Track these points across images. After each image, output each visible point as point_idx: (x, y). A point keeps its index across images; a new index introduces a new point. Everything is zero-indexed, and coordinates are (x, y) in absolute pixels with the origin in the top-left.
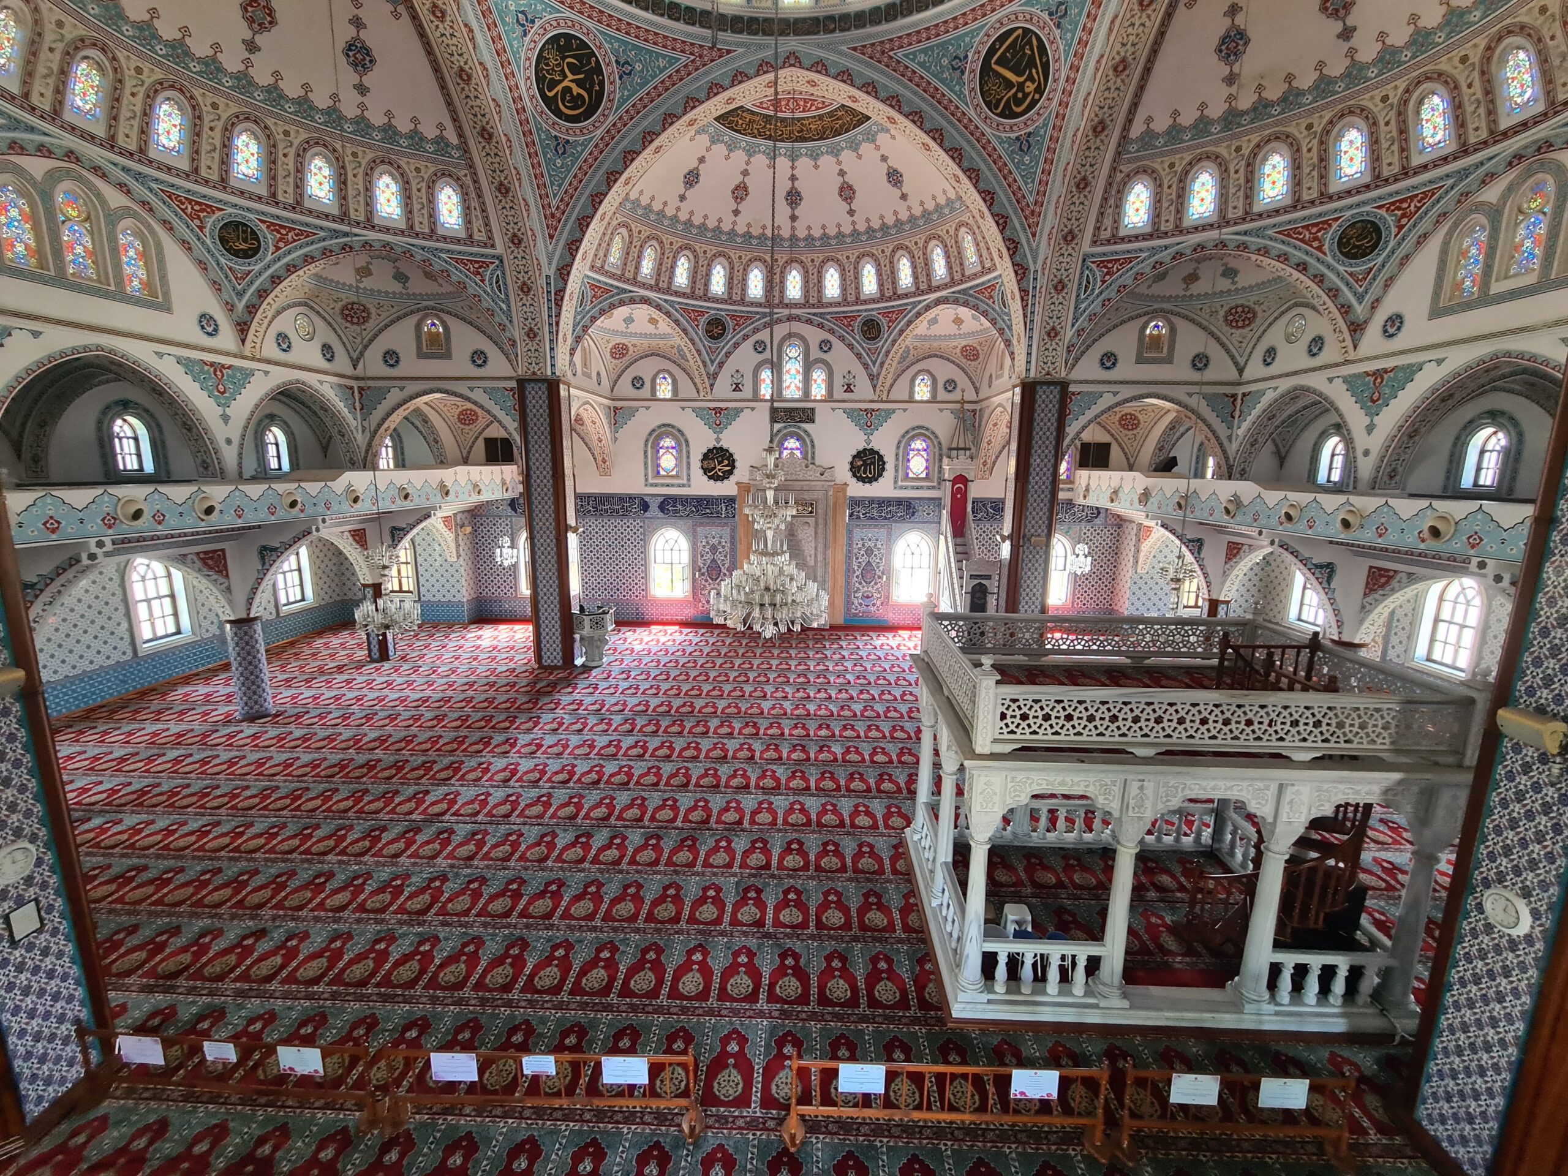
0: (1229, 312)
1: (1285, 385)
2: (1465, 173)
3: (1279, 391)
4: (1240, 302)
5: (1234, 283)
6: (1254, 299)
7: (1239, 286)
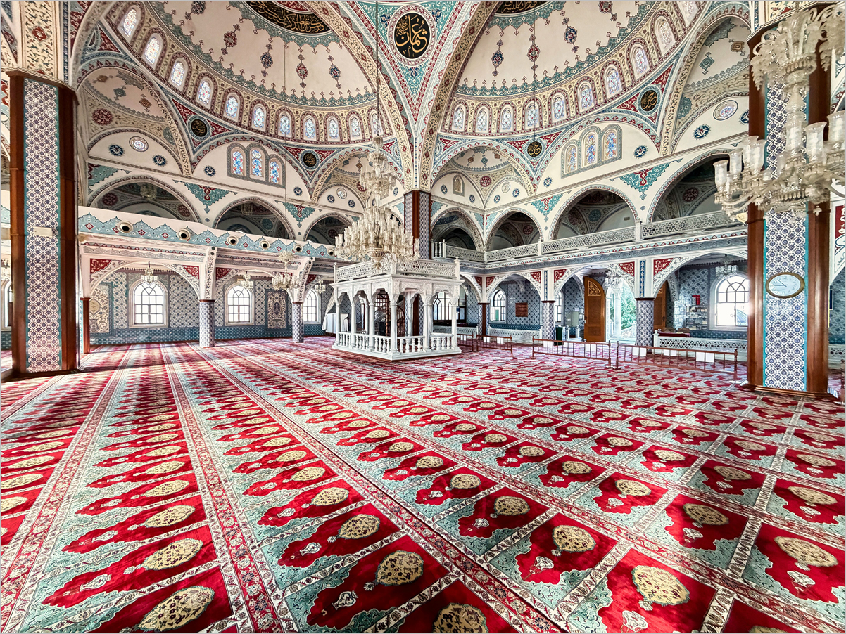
0: (99, 111)
1: (136, 172)
2: (238, 132)
3: (130, 175)
4: (109, 110)
5: (116, 99)
6: (119, 113)
7: (118, 102)
